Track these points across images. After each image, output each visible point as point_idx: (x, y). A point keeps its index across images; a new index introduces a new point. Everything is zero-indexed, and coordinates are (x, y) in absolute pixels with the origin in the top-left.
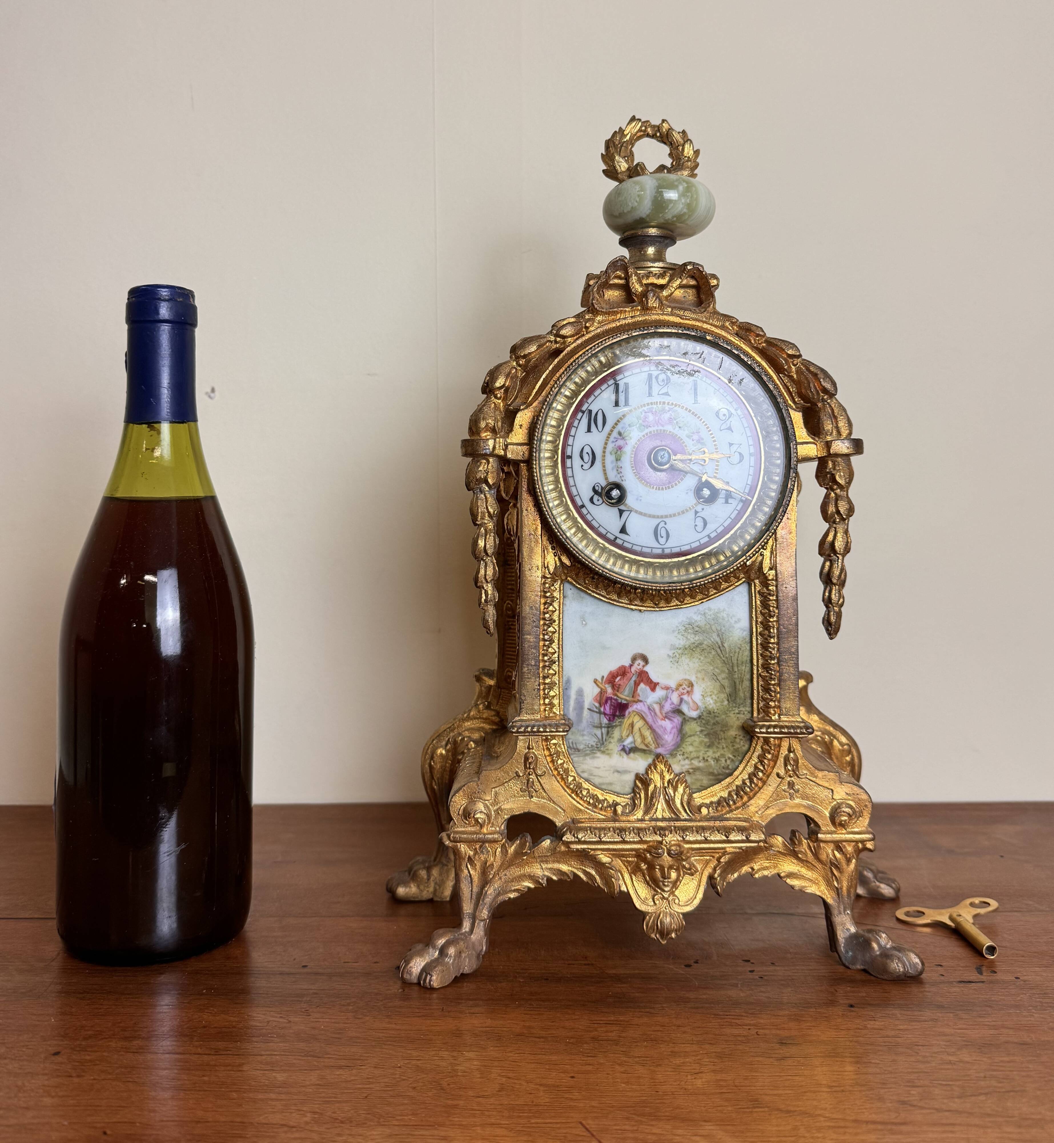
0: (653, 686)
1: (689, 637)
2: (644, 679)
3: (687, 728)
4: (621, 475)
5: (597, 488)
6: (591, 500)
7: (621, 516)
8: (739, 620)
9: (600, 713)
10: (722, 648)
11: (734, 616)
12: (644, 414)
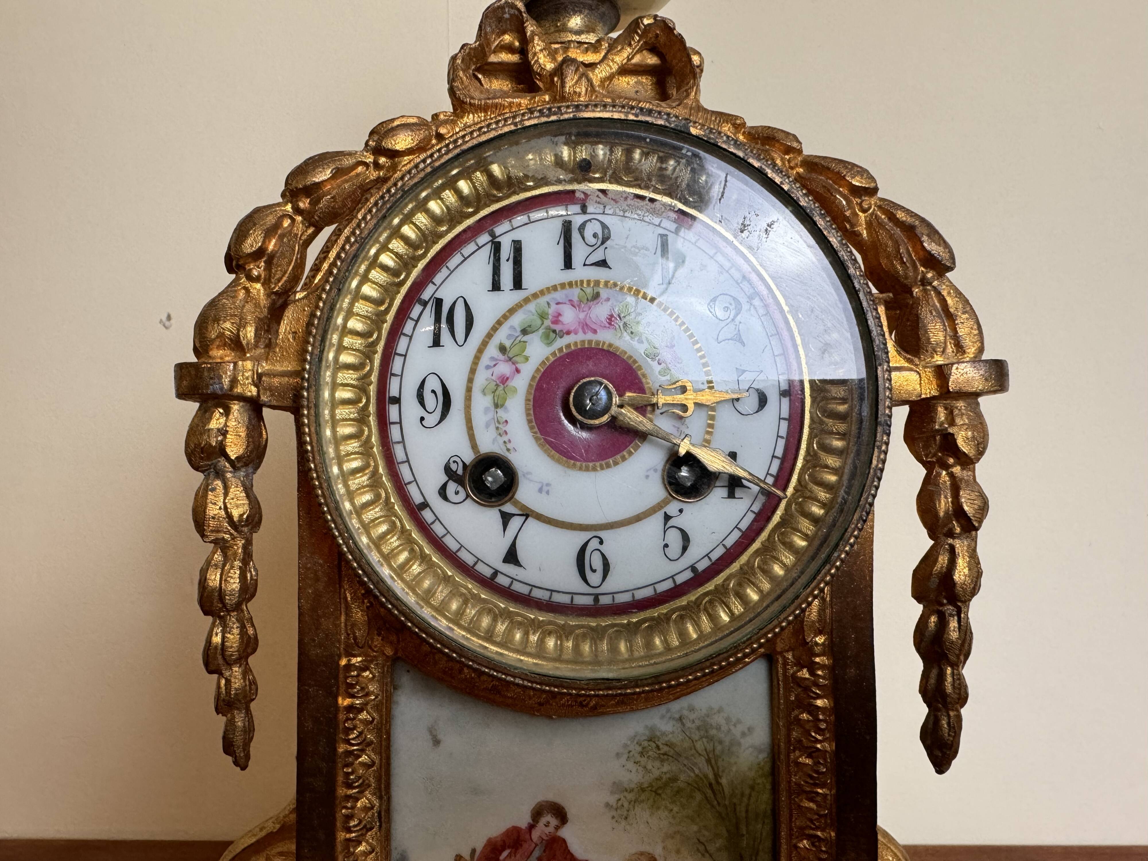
1: (649, 767)
2: (558, 854)
4: (506, 438)
5: (454, 467)
6: (443, 492)
7: (505, 528)
10: (715, 787)
11: (738, 721)
12: (554, 307)
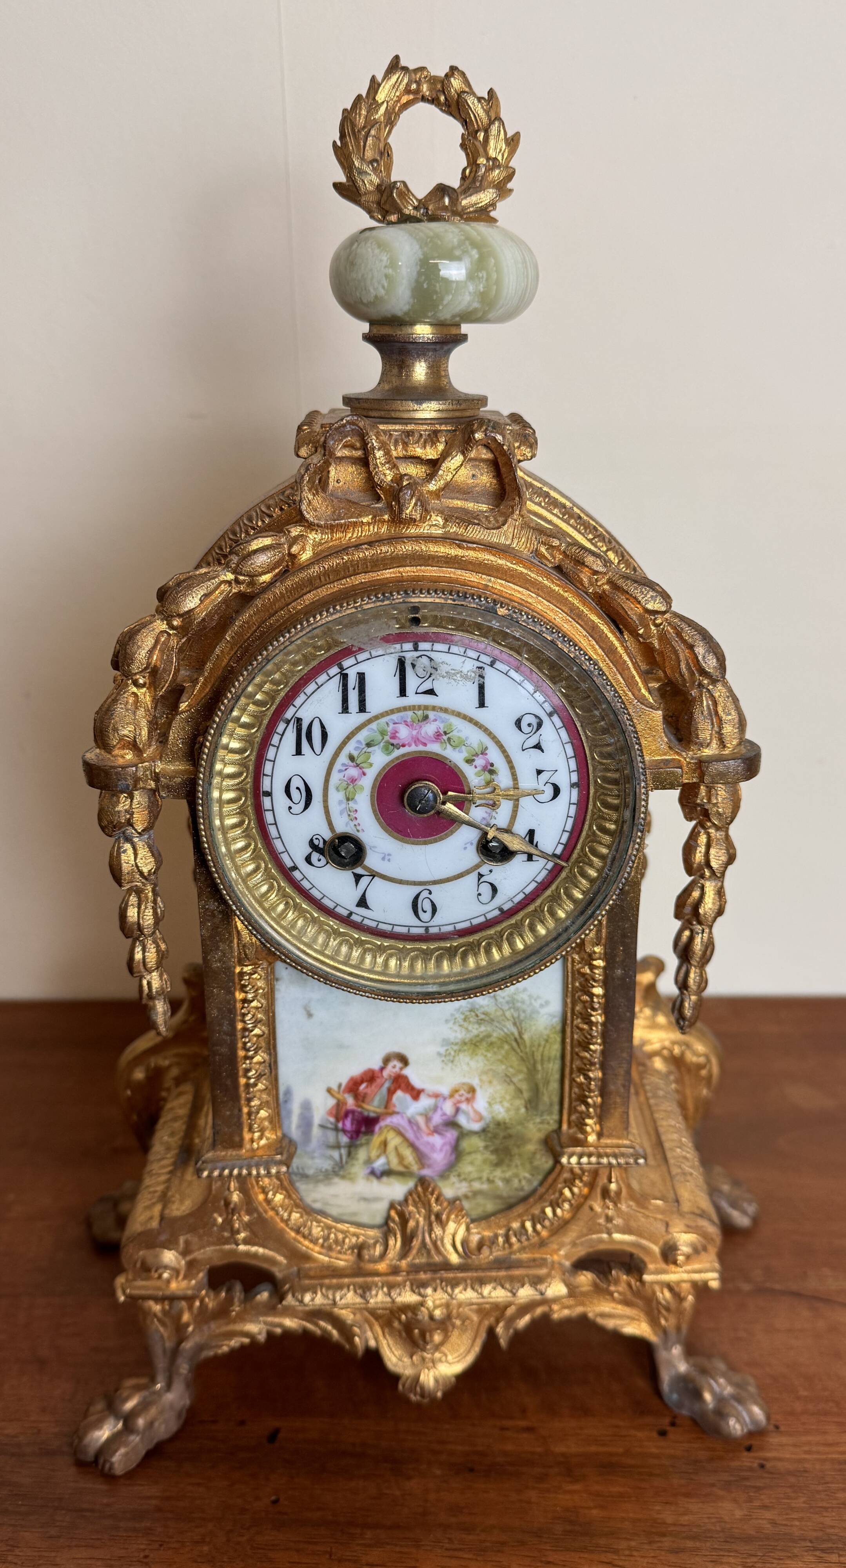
0: (416, 1094)
1: (470, 1028)
2: (403, 1085)
4: (356, 822)
5: (316, 842)
6: (308, 859)
7: (357, 884)
8: (547, 1003)
9: (336, 1129)
10: (519, 1040)
11: (538, 997)
12: (391, 725)
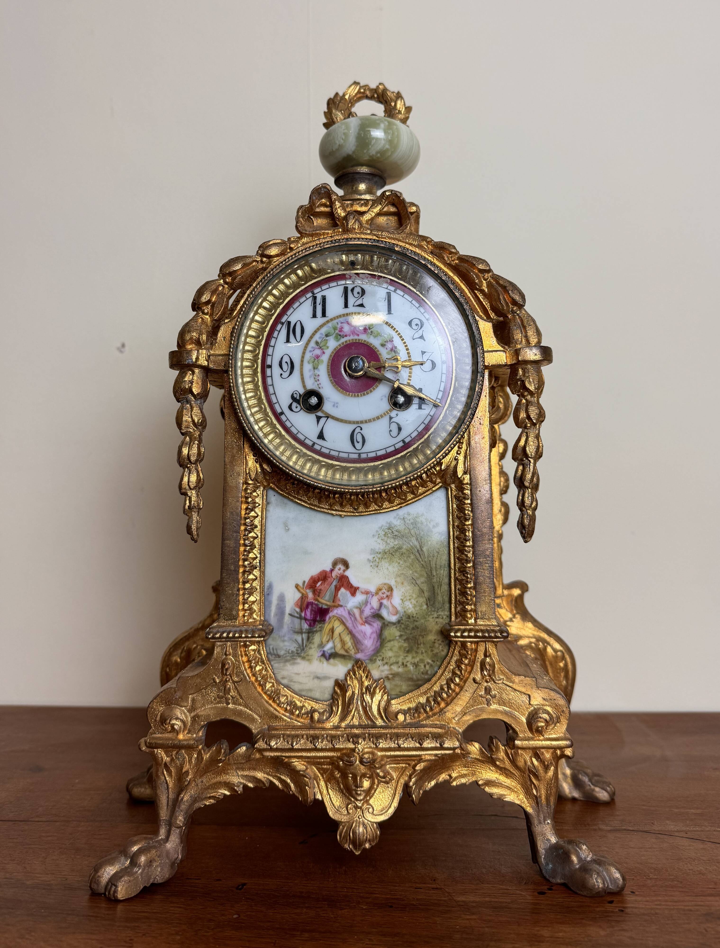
0: (354, 591)
1: (388, 542)
2: (345, 584)
3: (387, 633)
4: (318, 383)
5: (295, 396)
6: (290, 407)
7: (318, 423)
8: (437, 525)
9: (300, 618)
10: (421, 553)
11: (431, 520)
12: (340, 324)
